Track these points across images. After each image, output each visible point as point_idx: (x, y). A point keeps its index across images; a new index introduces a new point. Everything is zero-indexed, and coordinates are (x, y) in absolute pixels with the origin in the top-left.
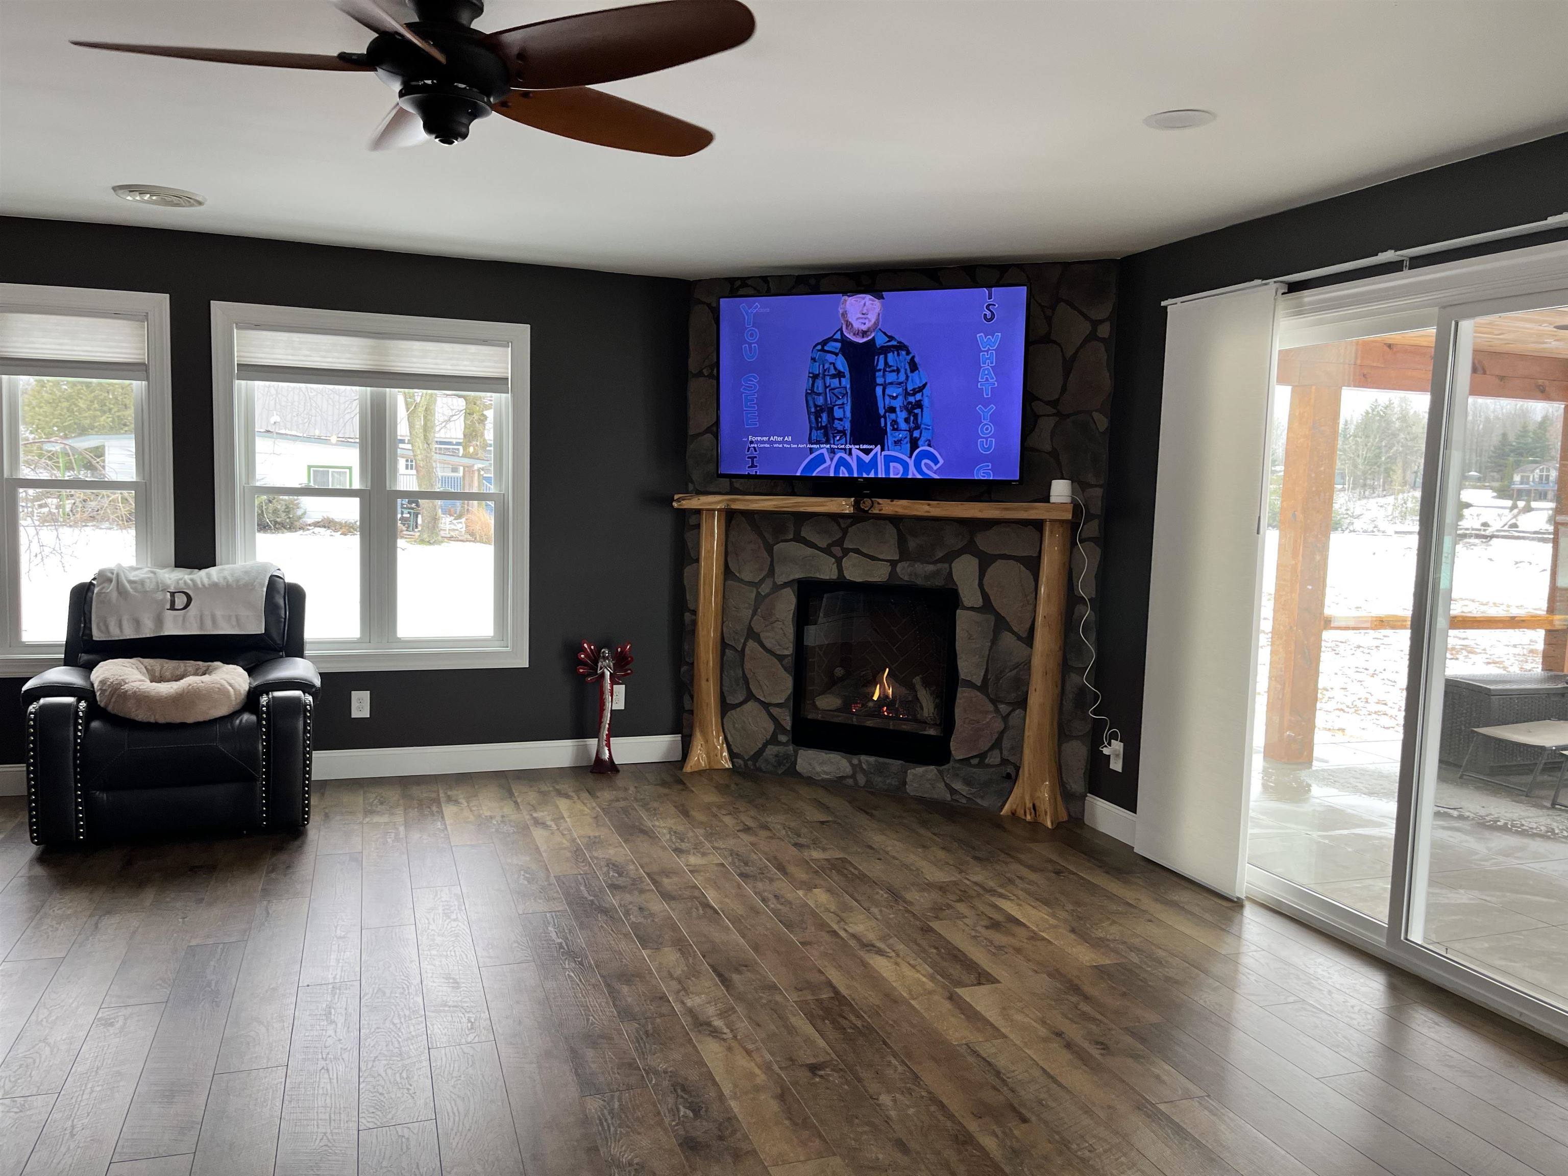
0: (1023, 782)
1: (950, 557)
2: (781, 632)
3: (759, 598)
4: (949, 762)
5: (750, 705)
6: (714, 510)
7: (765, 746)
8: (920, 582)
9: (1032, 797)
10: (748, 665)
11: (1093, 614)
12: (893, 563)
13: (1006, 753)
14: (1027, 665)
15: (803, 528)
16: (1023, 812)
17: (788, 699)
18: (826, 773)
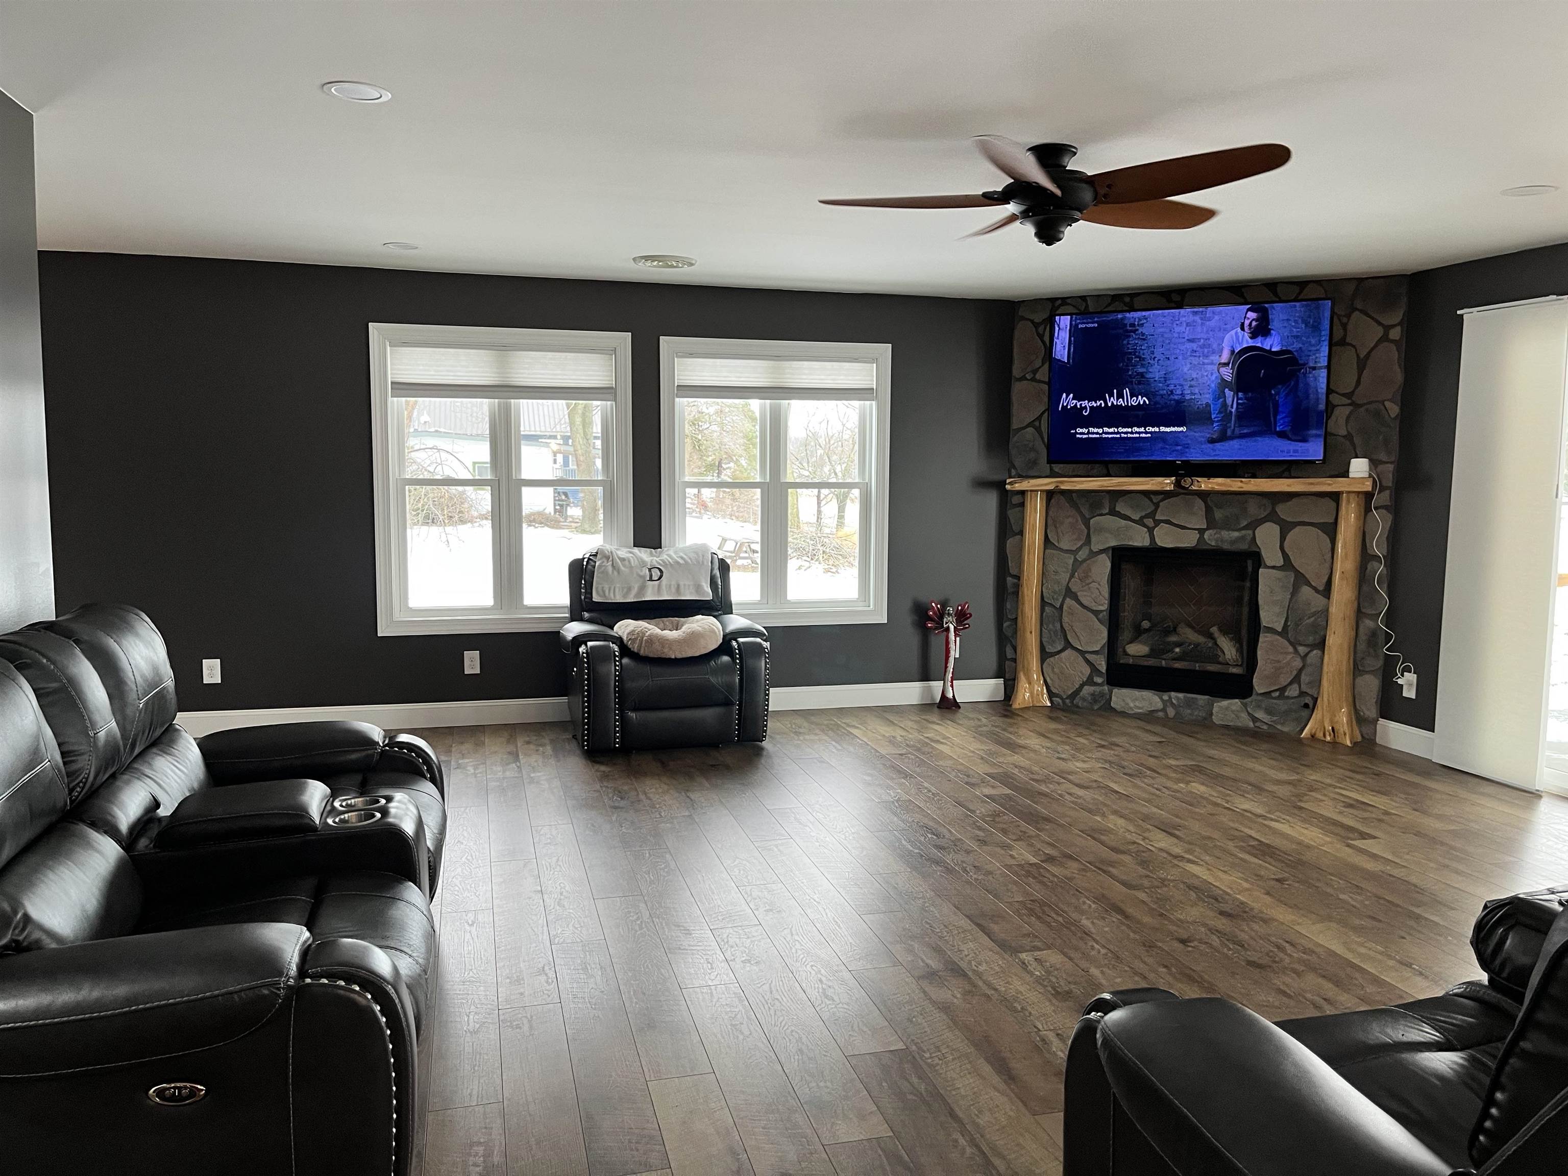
0: (1323, 709)
1: (1254, 525)
2: (1097, 591)
3: (1077, 564)
4: (1251, 695)
5: (1069, 652)
6: (1037, 491)
7: (1082, 686)
8: (1226, 546)
9: (1332, 721)
10: (1065, 619)
11: (1385, 569)
12: (1201, 531)
13: (1304, 688)
14: (1325, 612)
15: (1117, 504)
16: (1322, 734)
17: (1103, 647)
18: (1140, 708)
